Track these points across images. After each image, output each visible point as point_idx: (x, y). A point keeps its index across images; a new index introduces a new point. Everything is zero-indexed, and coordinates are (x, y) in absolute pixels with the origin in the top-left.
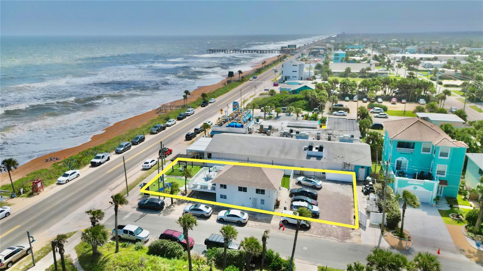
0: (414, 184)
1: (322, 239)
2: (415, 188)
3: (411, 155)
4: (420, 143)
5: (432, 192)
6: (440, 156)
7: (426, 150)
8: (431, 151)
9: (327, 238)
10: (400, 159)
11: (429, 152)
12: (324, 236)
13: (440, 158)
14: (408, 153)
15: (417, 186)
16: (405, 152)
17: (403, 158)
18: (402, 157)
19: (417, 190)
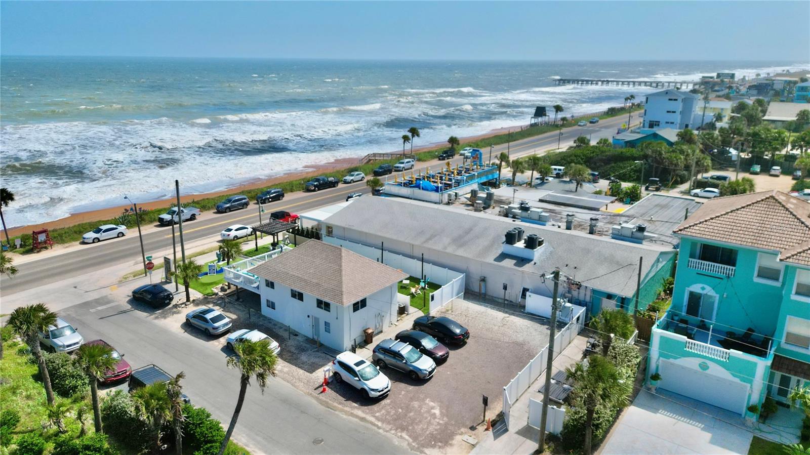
0: (705, 357)
1: (381, 431)
2: (704, 367)
3: (725, 280)
4: (753, 253)
5: (749, 385)
6: (797, 293)
7: (769, 274)
8: (781, 279)
9: (393, 432)
10: (696, 288)
11: (777, 279)
12: (388, 427)
13: (794, 297)
14: (719, 275)
15: (709, 363)
16: (711, 273)
17: (706, 286)
18: (702, 285)
19: (707, 372)
